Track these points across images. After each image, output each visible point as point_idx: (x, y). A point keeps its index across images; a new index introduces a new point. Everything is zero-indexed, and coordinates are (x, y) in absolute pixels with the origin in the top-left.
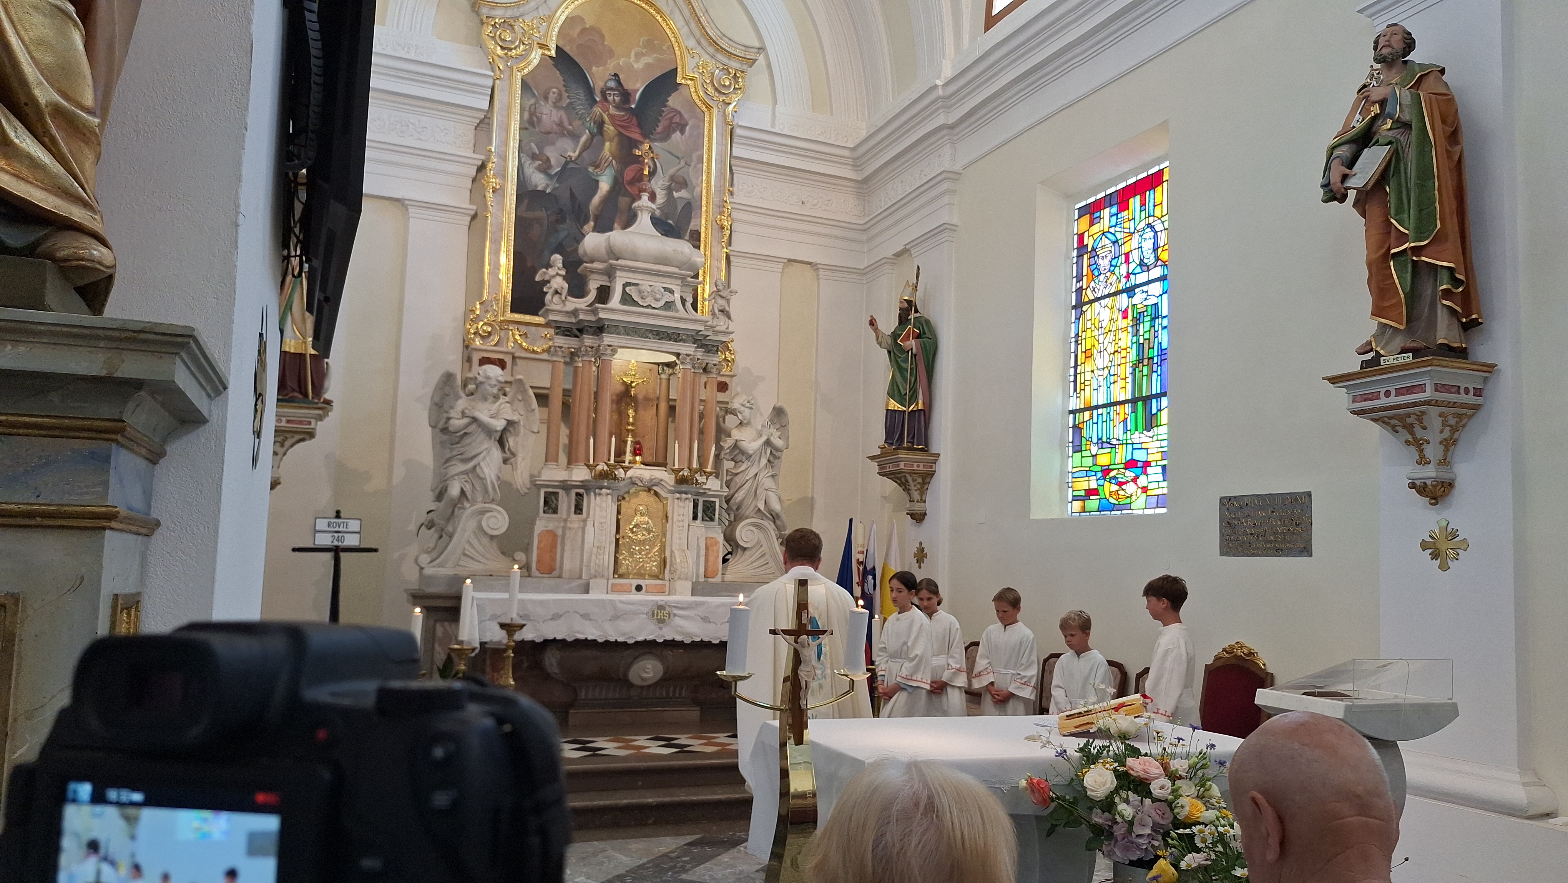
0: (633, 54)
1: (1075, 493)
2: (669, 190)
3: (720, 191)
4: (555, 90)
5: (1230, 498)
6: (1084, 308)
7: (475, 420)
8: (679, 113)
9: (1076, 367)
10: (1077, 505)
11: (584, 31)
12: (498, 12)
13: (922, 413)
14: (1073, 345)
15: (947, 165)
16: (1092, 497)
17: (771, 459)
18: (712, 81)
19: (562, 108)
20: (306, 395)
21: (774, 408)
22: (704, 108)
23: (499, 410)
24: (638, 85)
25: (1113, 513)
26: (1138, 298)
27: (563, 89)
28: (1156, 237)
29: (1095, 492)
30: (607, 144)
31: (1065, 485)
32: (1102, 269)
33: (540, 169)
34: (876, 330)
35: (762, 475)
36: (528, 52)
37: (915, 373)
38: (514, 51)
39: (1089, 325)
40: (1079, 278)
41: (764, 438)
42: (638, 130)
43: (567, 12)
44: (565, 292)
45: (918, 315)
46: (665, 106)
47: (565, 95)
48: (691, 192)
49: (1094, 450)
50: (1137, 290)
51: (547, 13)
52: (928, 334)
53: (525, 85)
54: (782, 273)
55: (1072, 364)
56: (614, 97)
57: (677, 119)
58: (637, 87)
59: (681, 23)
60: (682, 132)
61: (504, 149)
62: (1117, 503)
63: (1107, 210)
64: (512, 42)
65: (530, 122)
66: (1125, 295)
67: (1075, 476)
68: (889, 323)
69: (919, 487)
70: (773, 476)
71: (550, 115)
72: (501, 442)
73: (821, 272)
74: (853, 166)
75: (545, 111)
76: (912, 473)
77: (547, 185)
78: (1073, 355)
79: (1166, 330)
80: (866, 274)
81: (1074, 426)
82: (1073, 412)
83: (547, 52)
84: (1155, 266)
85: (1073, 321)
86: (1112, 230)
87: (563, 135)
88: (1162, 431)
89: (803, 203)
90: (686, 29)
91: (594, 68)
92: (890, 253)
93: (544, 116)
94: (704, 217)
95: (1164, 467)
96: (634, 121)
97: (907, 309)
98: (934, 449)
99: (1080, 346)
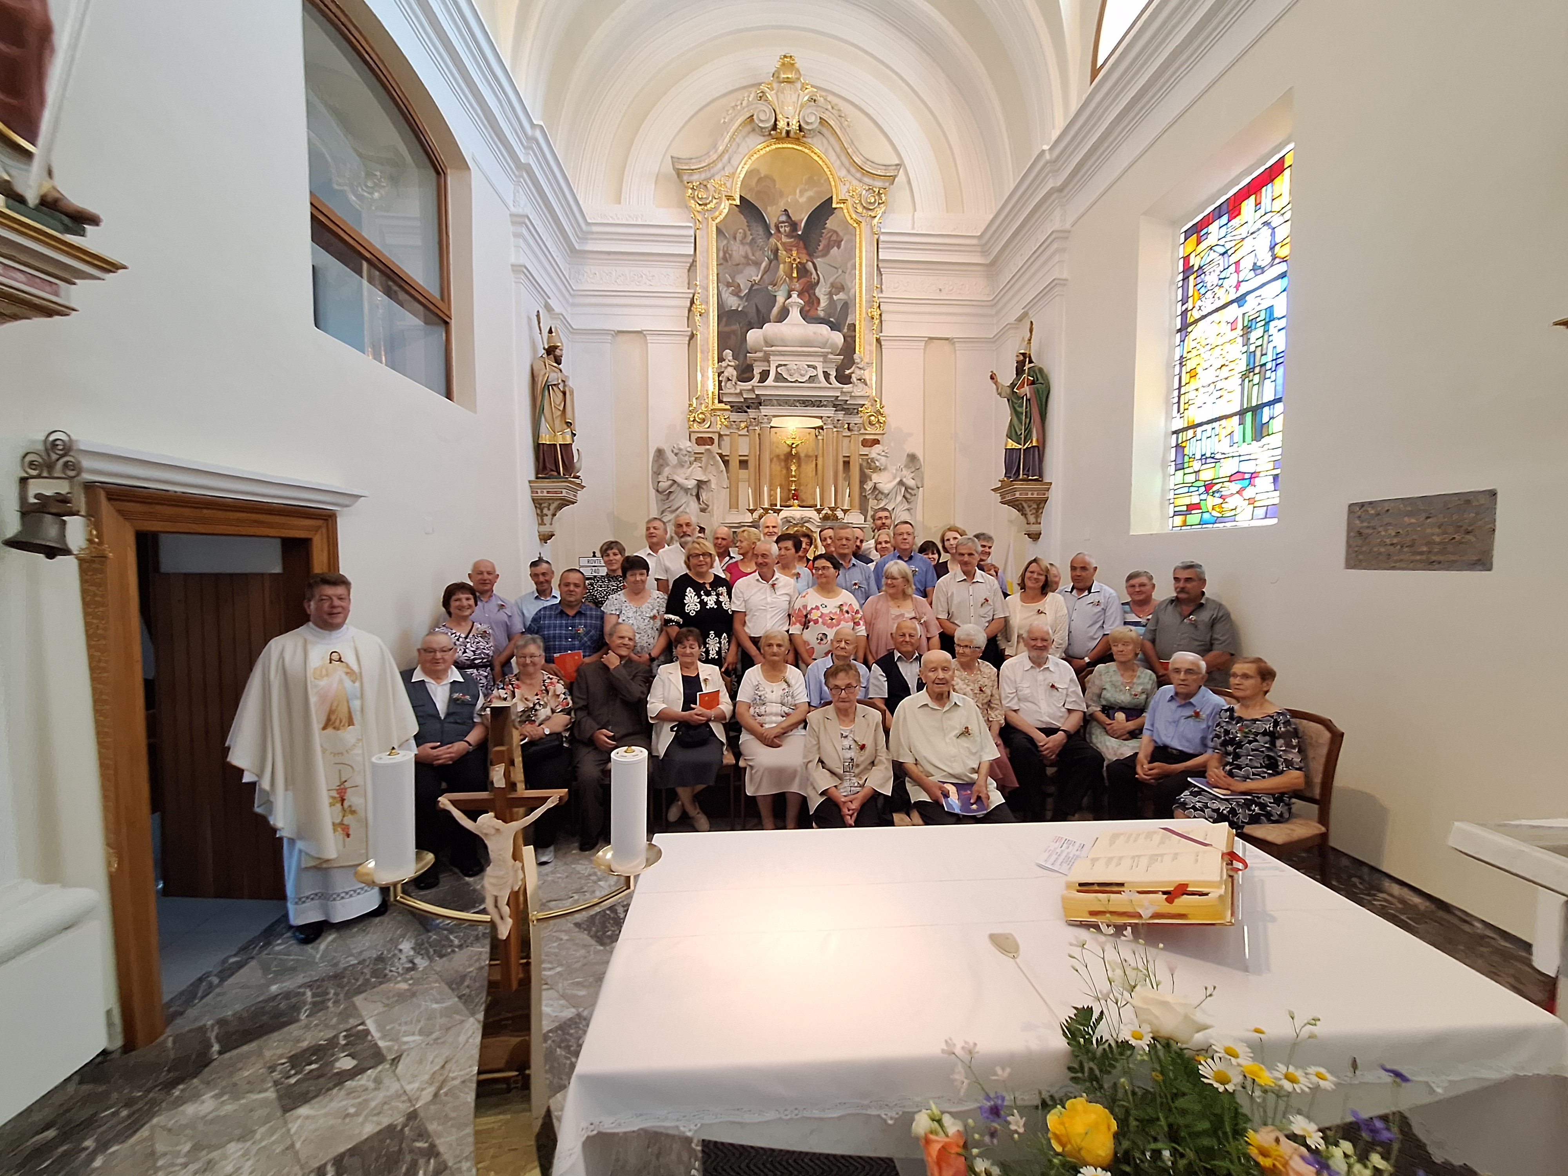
0: (798, 191)
1: (1177, 509)
2: (830, 294)
3: (869, 290)
4: (741, 231)
5: (1362, 505)
6: (1189, 330)
7: (675, 482)
8: (835, 232)
9: (1179, 389)
10: (1178, 520)
11: (760, 180)
12: (696, 177)
13: (1036, 449)
14: (1178, 367)
15: (1057, 226)
16: (1193, 512)
17: (908, 496)
18: (860, 201)
19: (747, 244)
20: (559, 473)
21: (908, 455)
22: (855, 225)
23: (692, 472)
24: (803, 216)
25: (1216, 525)
26: (1252, 305)
27: (747, 229)
28: (1273, 234)
29: (1197, 506)
30: (782, 266)
31: (1165, 501)
32: (1209, 285)
33: (733, 294)
34: (996, 383)
35: (897, 511)
36: (718, 204)
37: (1029, 415)
38: (709, 206)
39: (1194, 344)
40: (1184, 301)
41: (898, 480)
42: (804, 251)
43: (746, 167)
44: (734, 379)
45: (1032, 365)
46: (825, 228)
47: (748, 233)
48: (848, 294)
49: (1197, 465)
50: (1247, 298)
51: (732, 171)
52: (1041, 380)
53: (719, 231)
54: (925, 349)
55: (1176, 386)
56: (785, 229)
57: (834, 238)
58: (802, 217)
59: (833, 157)
60: (839, 247)
61: (705, 282)
62: (1220, 515)
63: (1216, 224)
64: (707, 198)
65: (724, 259)
66: (1235, 305)
67: (1176, 492)
68: (1008, 376)
69: (1034, 511)
70: (908, 510)
71: (738, 250)
72: (698, 497)
73: (957, 345)
74: (981, 252)
75: (735, 248)
76: (1027, 500)
77: (739, 305)
78: (1177, 378)
79: (1284, 331)
80: (995, 341)
81: (1177, 446)
82: (1176, 432)
83: (734, 203)
84: (1272, 266)
85: (1178, 343)
86: (1221, 242)
87: (748, 264)
88: (1275, 440)
89: (940, 290)
90: (838, 162)
91: (769, 208)
92: (1012, 319)
93: (734, 253)
94: (858, 312)
95: (1276, 478)
96: (801, 243)
97: (1023, 360)
98: (1047, 479)
99: (1184, 368)
